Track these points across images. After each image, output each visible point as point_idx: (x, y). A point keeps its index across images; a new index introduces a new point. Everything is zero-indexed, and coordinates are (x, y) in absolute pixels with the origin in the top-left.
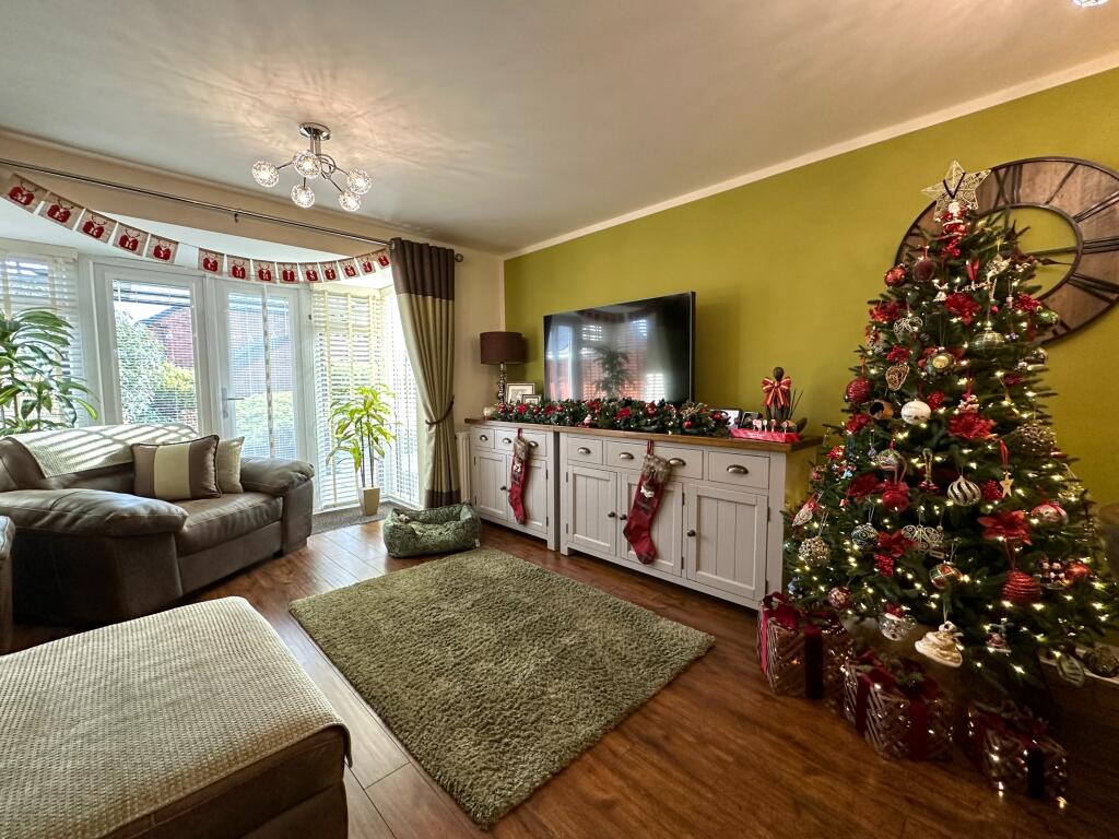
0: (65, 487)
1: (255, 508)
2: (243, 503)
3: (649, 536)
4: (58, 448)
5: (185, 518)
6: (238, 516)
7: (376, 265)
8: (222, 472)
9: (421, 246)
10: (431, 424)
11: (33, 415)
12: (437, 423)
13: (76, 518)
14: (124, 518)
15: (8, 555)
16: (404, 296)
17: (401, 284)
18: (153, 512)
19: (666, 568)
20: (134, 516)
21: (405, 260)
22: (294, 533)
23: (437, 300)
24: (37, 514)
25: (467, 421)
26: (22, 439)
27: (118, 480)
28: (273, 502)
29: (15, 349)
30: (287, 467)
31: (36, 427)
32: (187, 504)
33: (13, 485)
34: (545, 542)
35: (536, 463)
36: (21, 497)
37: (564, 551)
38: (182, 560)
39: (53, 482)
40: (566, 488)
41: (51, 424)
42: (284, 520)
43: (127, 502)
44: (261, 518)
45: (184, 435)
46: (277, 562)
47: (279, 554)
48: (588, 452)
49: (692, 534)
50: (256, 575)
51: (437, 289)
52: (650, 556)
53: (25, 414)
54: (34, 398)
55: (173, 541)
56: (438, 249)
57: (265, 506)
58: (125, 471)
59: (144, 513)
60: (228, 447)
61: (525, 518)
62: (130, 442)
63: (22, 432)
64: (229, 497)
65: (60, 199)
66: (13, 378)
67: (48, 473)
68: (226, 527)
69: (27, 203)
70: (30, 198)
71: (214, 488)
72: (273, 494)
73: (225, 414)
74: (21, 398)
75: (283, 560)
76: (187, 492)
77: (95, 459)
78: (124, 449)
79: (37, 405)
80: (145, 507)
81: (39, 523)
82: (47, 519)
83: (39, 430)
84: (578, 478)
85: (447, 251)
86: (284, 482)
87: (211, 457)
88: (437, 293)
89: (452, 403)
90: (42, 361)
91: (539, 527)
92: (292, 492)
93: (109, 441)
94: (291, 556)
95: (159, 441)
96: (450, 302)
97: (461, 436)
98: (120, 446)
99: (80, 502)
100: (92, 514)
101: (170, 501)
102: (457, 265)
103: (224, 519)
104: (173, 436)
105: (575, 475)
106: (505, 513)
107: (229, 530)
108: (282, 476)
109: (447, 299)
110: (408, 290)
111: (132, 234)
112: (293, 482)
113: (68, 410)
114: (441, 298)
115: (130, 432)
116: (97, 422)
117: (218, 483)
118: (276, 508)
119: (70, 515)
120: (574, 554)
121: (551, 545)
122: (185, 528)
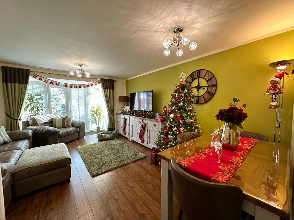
0: (41, 125)
1: (73, 130)
2: (72, 129)
3: (143, 137)
4: (40, 118)
5: (60, 131)
6: (70, 131)
7: (97, 83)
8: (68, 123)
9: (107, 79)
10: (109, 114)
11: (36, 112)
12: (110, 114)
13: (42, 131)
14: (49, 131)
15: (31, 136)
16: (103, 89)
17: (102, 87)
18: (54, 130)
19: (145, 144)
20: (51, 130)
21: (103, 83)
22: (81, 135)
23: (110, 90)
24: (36, 130)
25: (116, 114)
26: (34, 117)
27: (50, 124)
28: (77, 129)
29: (34, 101)
30: (80, 122)
31: (37, 114)
32: (60, 129)
33: (33, 125)
34: (128, 138)
35: (127, 123)
36: (34, 127)
37: (131, 140)
38: (59, 139)
39: (39, 124)
40: (131, 128)
41: (39, 114)
42: (79, 132)
43: (50, 128)
44: (75, 132)
45: (62, 116)
46: (78, 140)
47: (78, 139)
48: (134, 121)
49: (149, 137)
50: (73, 142)
51: (110, 87)
52: (143, 141)
53: (35, 112)
54: (37, 109)
55: (58, 135)
56: (110, 80)
57: (75, 130)
58: (51, 123)
59: (53, 130)
60: (69, 118)
61: (125, 134)
62: (52, 117)
63: (35, 115)
64: (69, 128)
65: (41, 77)
66: (33, 106)
67: (38, 123)
68: (67, 133)
69: (36, 78)
70: (36, 77)
71: (66, 126)
72: (77, 128)
73: (71, 112)
74: (35, 109)
75: (79, 140)
76: (61, 127)
77: (46, 120)
78: (51, 119)
79: (37, 111)
80: (53, 129)
81: (36, 131)
82: (38, 130)
83: (37, 115)
84: (133, 126)
85: (112, 80)
86: (79, 125)
87: (66, 120)
88: (110, 88)
89: (113, 110)
90: (38, 103)
91: (127, 136)
92: (81, 127)
93: (48, 117)
94: (80, 139)
95: (57, 117)
96: (113, 90)
97: (115, 117)
98: (50, 118)
99: (43, 128)
100: (44, 130)
101: (58, 128)
102: (114, 83)
103: (67, 132)
104: (60, 116)
105: (132, 125)
106: (122, 133)
107: (68, 134)
108: (79, 124)
109: (112, 89)
110: (104, 88)
111: (52, 81)
112: (81, 125)
113: (42, 112)
114: (111, 89)
115: (53, 116)
116: (47, 113)
117: (67, 125)
118: (77, 130)
119: (41, 130)
120: (133, 141)
121: (129, 139)
122: (60, 133)
